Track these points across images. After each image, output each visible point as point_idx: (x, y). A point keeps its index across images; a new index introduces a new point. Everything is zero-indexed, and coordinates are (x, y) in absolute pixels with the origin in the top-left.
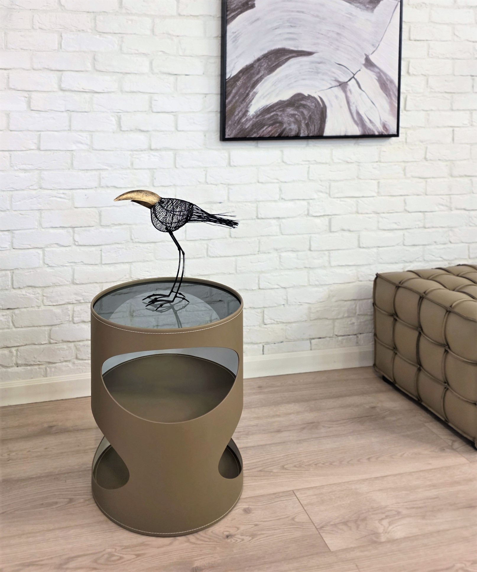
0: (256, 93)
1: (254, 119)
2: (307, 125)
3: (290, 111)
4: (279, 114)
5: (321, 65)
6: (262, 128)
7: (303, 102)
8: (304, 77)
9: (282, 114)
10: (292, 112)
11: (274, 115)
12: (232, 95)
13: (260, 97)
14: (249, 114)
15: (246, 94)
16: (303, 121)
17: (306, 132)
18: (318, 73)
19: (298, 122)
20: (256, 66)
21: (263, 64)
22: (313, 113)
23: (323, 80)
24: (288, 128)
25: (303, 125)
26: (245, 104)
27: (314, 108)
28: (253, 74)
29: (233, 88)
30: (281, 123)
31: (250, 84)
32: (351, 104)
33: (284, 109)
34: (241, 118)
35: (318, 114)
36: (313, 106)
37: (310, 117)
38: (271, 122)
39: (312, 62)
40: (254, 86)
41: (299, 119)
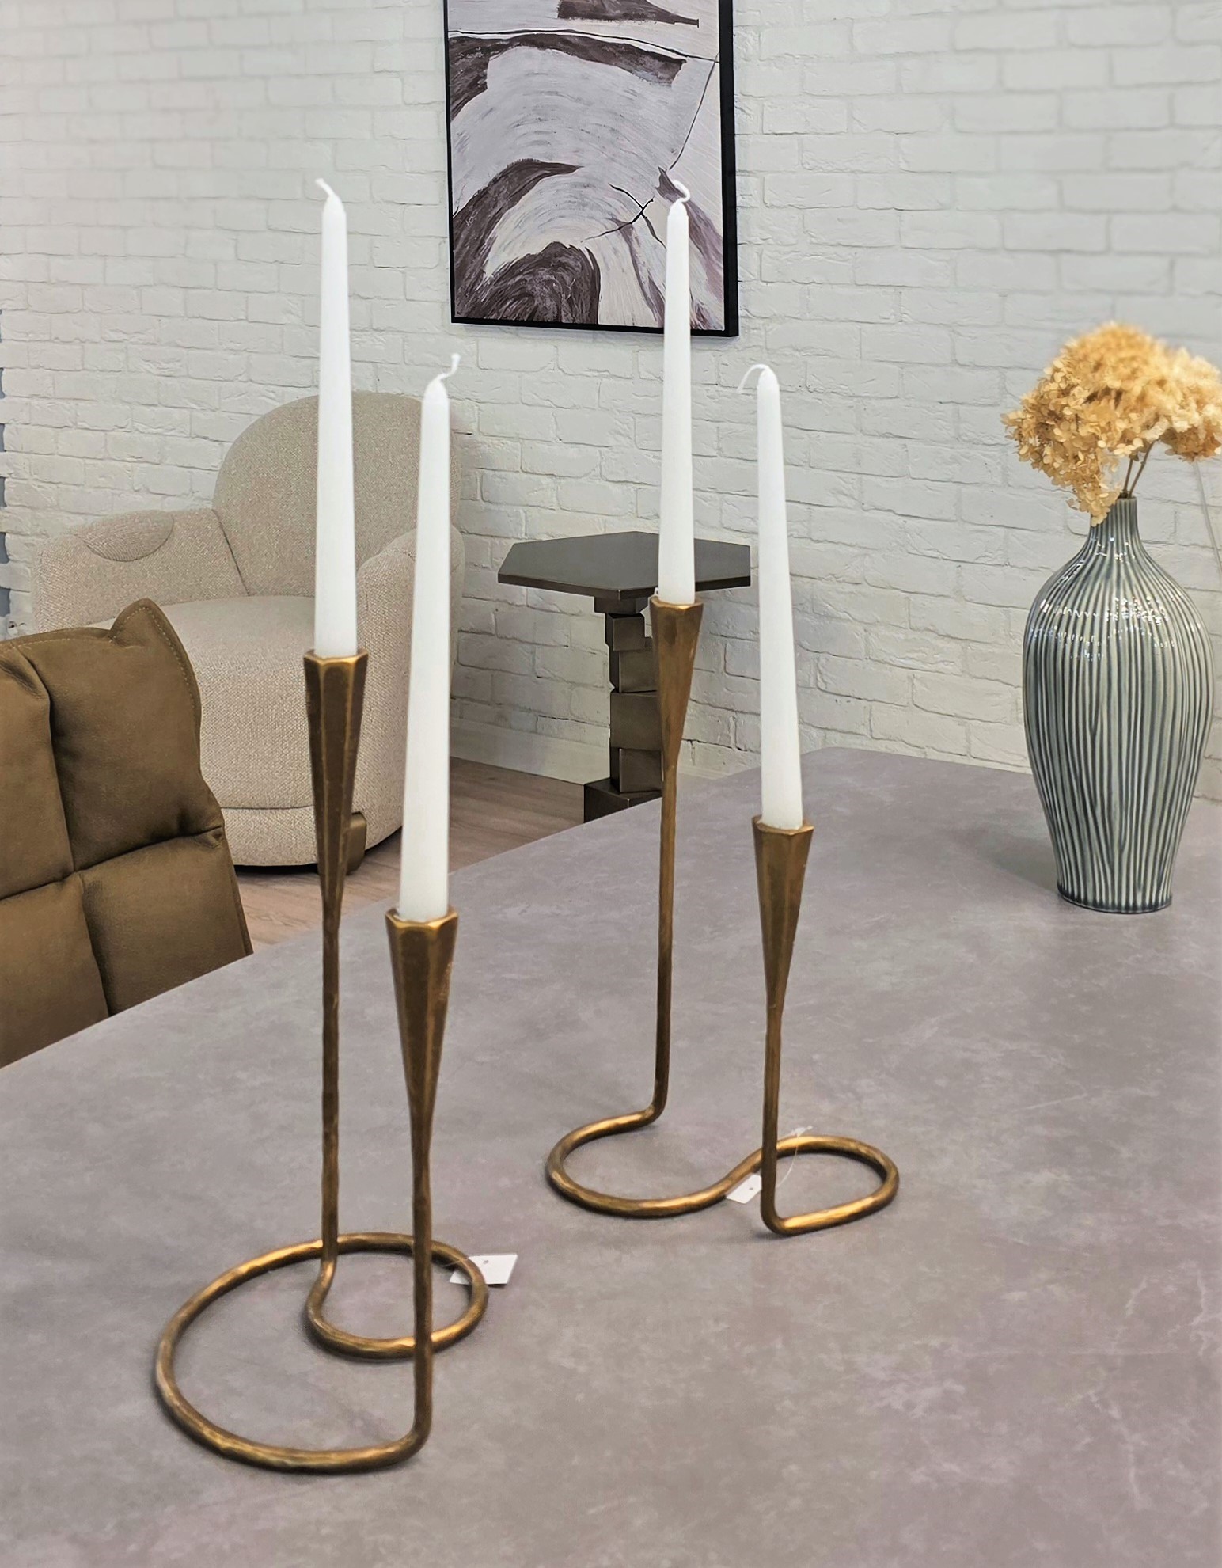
0: (493, 240)
1: (492, 287)
2: (570, 302)
3: (544, 274)
4: (528, 279)
5: (587, 190)
6: (505, 302)
7: (563, 259)
8: (563, 212)
9: (531, 280)
10: (547, 277)
11: (520, 280)
12: (461, 242)
13: (500, 247)
14: (485, 276)
15: (479, 242)
16: (563, 295)
17: (570, 315)
18: (584, 205)
19: (555, 295)
20: (491, 192)
21: (501, 190)
22: (579, 280)
23: (592, 218)
24: (541, 307)
25: (564, 302)
26: (479, 258)
27: (580, 270)
28: (489, 205)
29: (461, 231)
30: (531, 295)
31: (484, 224)
32: (639, 266)
33: (534, 271)
34: (474, 284)
35: (587, 283)
36: (578, 267)
37: (574, 287)
38: (517, 294)
39: (575, 185)
40: (490, 228)
41: (557, 290)
